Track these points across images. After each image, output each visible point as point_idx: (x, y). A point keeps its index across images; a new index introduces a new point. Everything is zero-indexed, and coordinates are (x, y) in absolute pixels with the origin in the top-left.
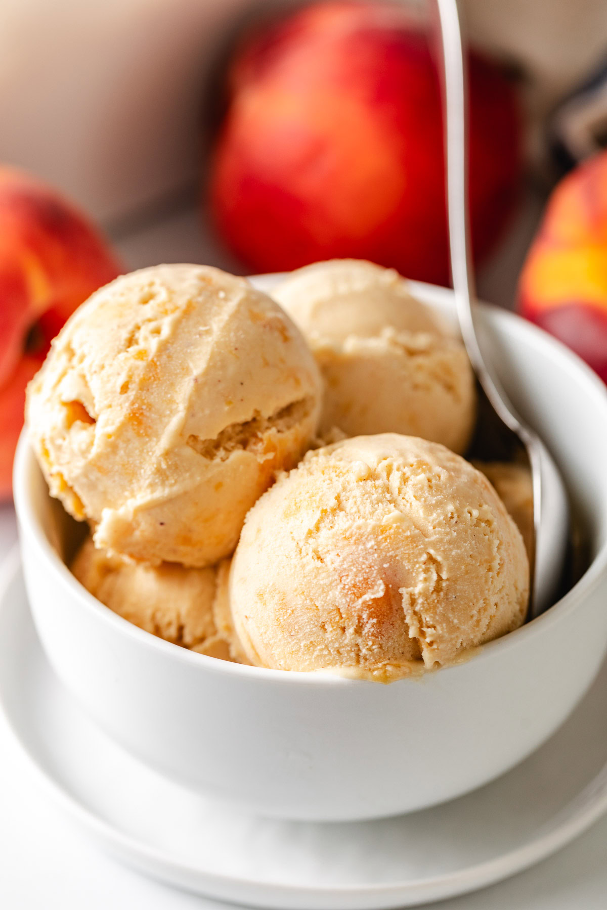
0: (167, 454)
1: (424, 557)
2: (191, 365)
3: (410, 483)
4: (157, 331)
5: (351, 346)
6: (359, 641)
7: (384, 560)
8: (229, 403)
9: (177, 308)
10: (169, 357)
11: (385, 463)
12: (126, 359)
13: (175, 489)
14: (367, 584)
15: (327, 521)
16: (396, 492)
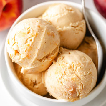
0: (34, 62)
1: (80, 83)
2: (38, 47)
3: (77, 69)
4: (31, 40)
5: (65, 28)
6: (69, 96)
7: (73, 84)
8: (45, 53)
9: (34, 35)
10: (34, 46)
11: (73, 64)
12: (26, 46)
13: (35, 67)
14: (70, 88)
15: (63, 77)
16: (75, 71)
